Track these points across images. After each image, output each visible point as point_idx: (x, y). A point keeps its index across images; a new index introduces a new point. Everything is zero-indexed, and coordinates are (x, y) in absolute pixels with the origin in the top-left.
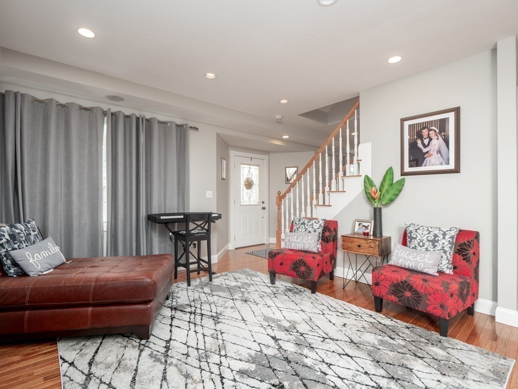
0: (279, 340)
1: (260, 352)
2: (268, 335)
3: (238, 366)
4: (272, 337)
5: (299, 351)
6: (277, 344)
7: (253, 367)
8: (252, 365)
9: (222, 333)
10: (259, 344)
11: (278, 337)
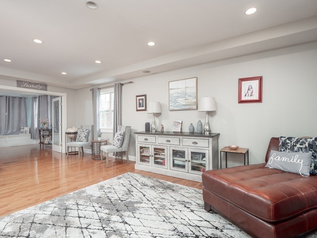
0: (122, 222)
1: (134, 213)
2: (130, 225)
3: (143, 205)
4: (126, 223)
5: (109, 216)
6: (123, 220)
7: (135, 205)
8: (136, 206)
9: (164, 221)
10: (135, 217)
11: (123, 224)
